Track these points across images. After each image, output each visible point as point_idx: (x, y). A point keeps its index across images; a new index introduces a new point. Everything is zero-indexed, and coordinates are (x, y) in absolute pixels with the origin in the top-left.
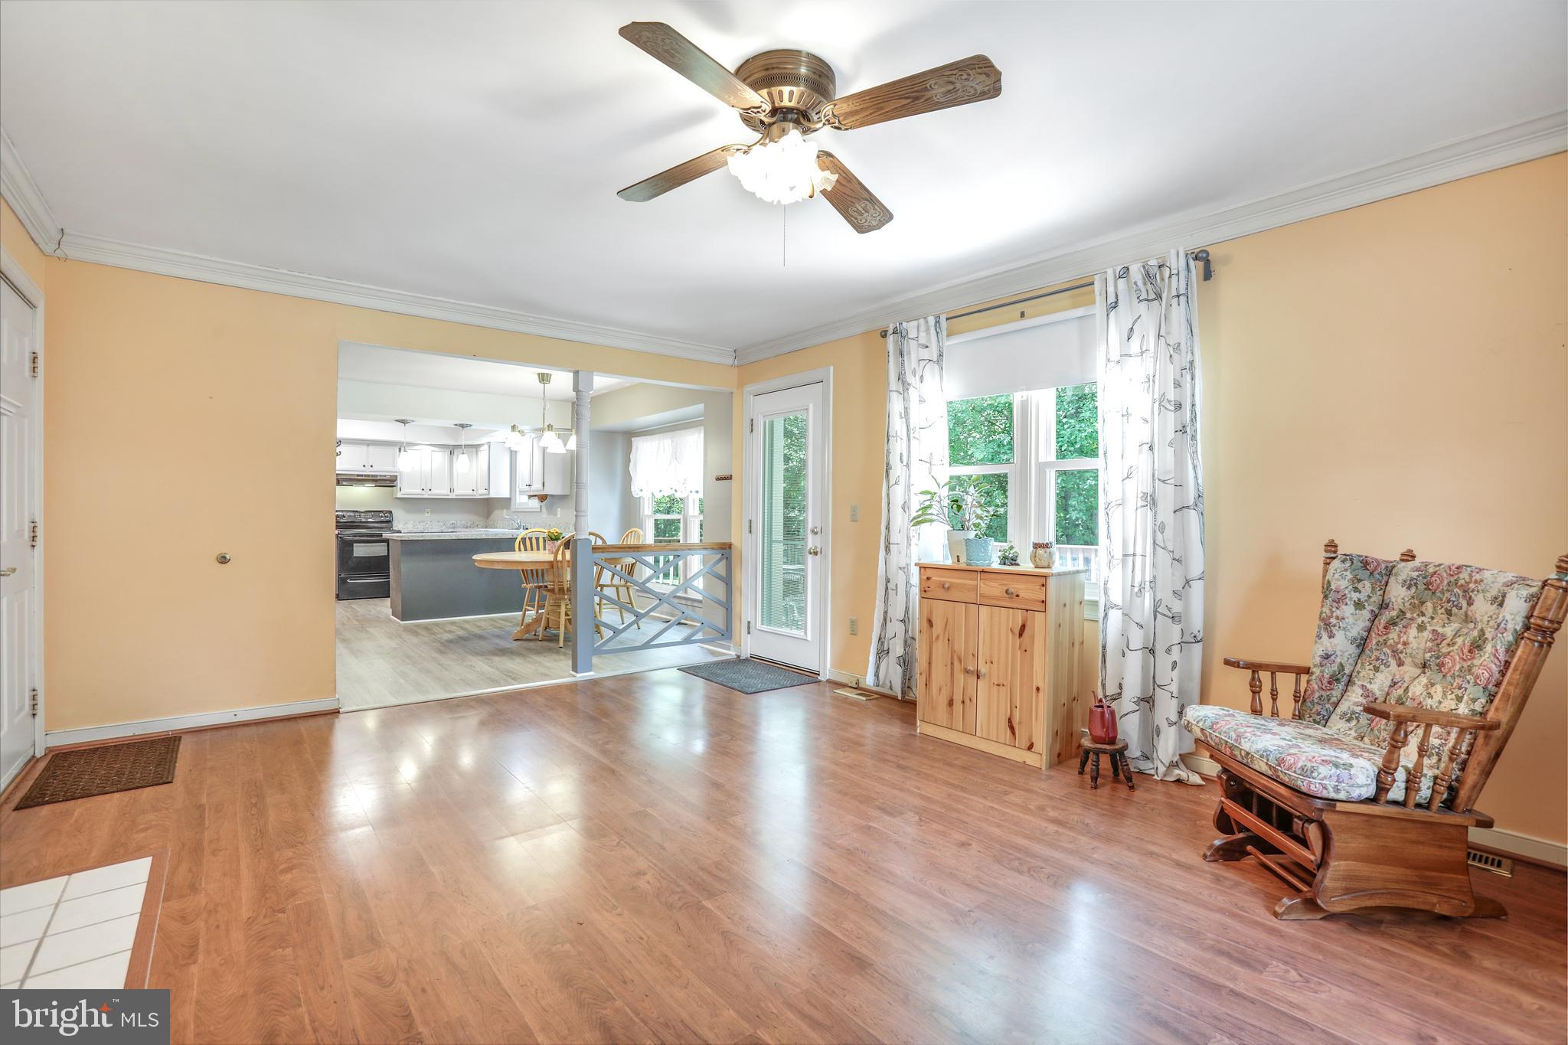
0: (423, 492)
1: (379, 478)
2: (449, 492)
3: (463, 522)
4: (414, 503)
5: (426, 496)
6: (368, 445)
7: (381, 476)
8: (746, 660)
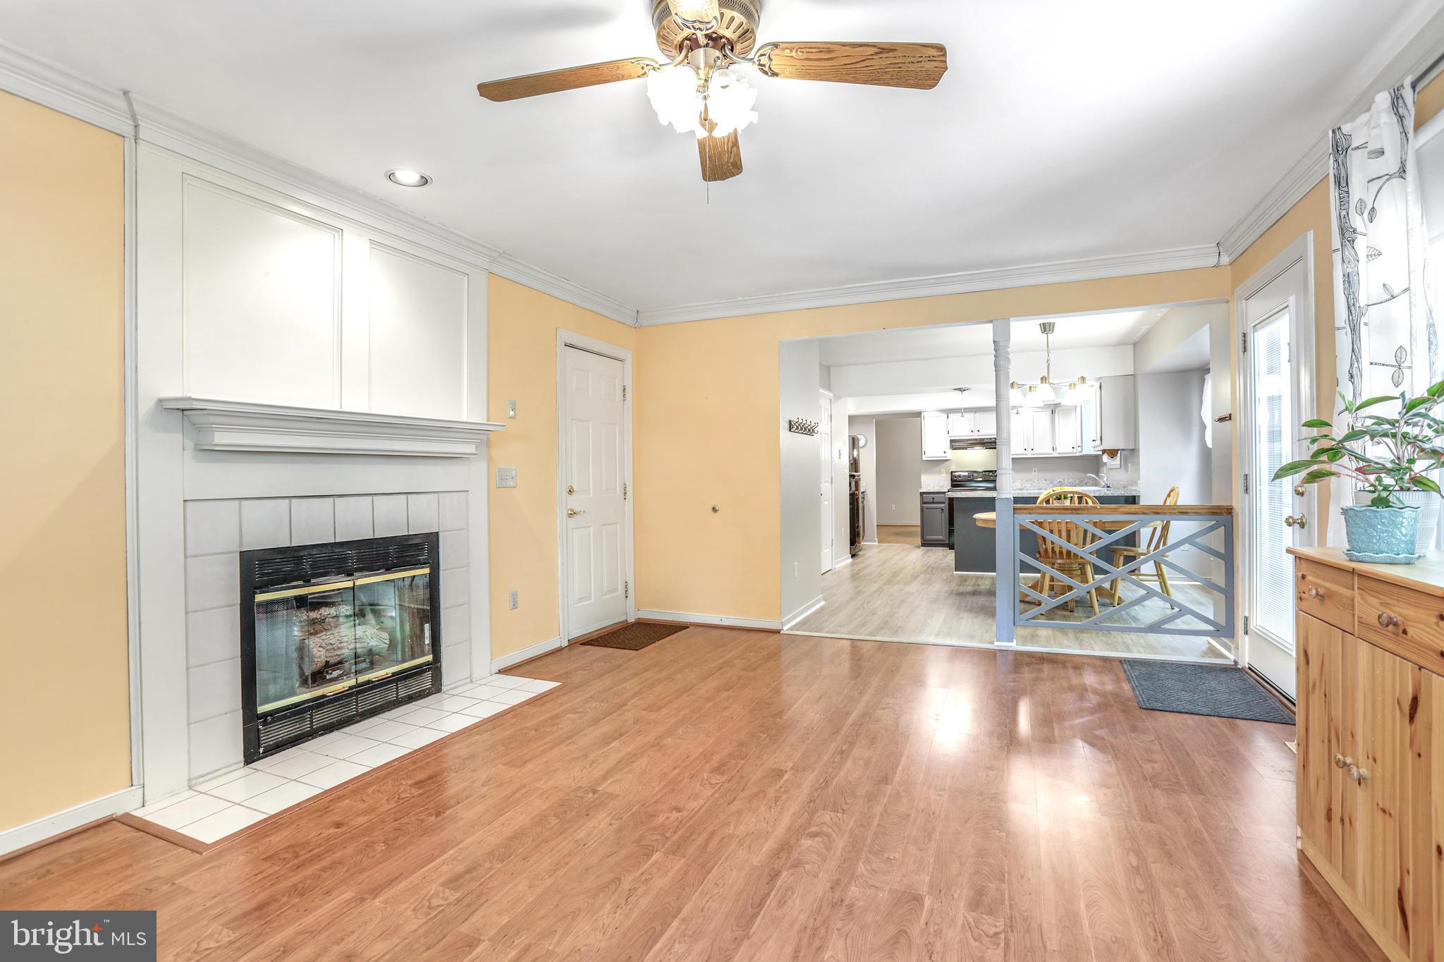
0: (1026, 452)
1: (986, 440)
2: (1051, 451)
3: (1070, 481)
4: (1021, 463)
5: (1029, 456)
6: (975, 412)
7: (987, 439)
8: (1242, 670)
